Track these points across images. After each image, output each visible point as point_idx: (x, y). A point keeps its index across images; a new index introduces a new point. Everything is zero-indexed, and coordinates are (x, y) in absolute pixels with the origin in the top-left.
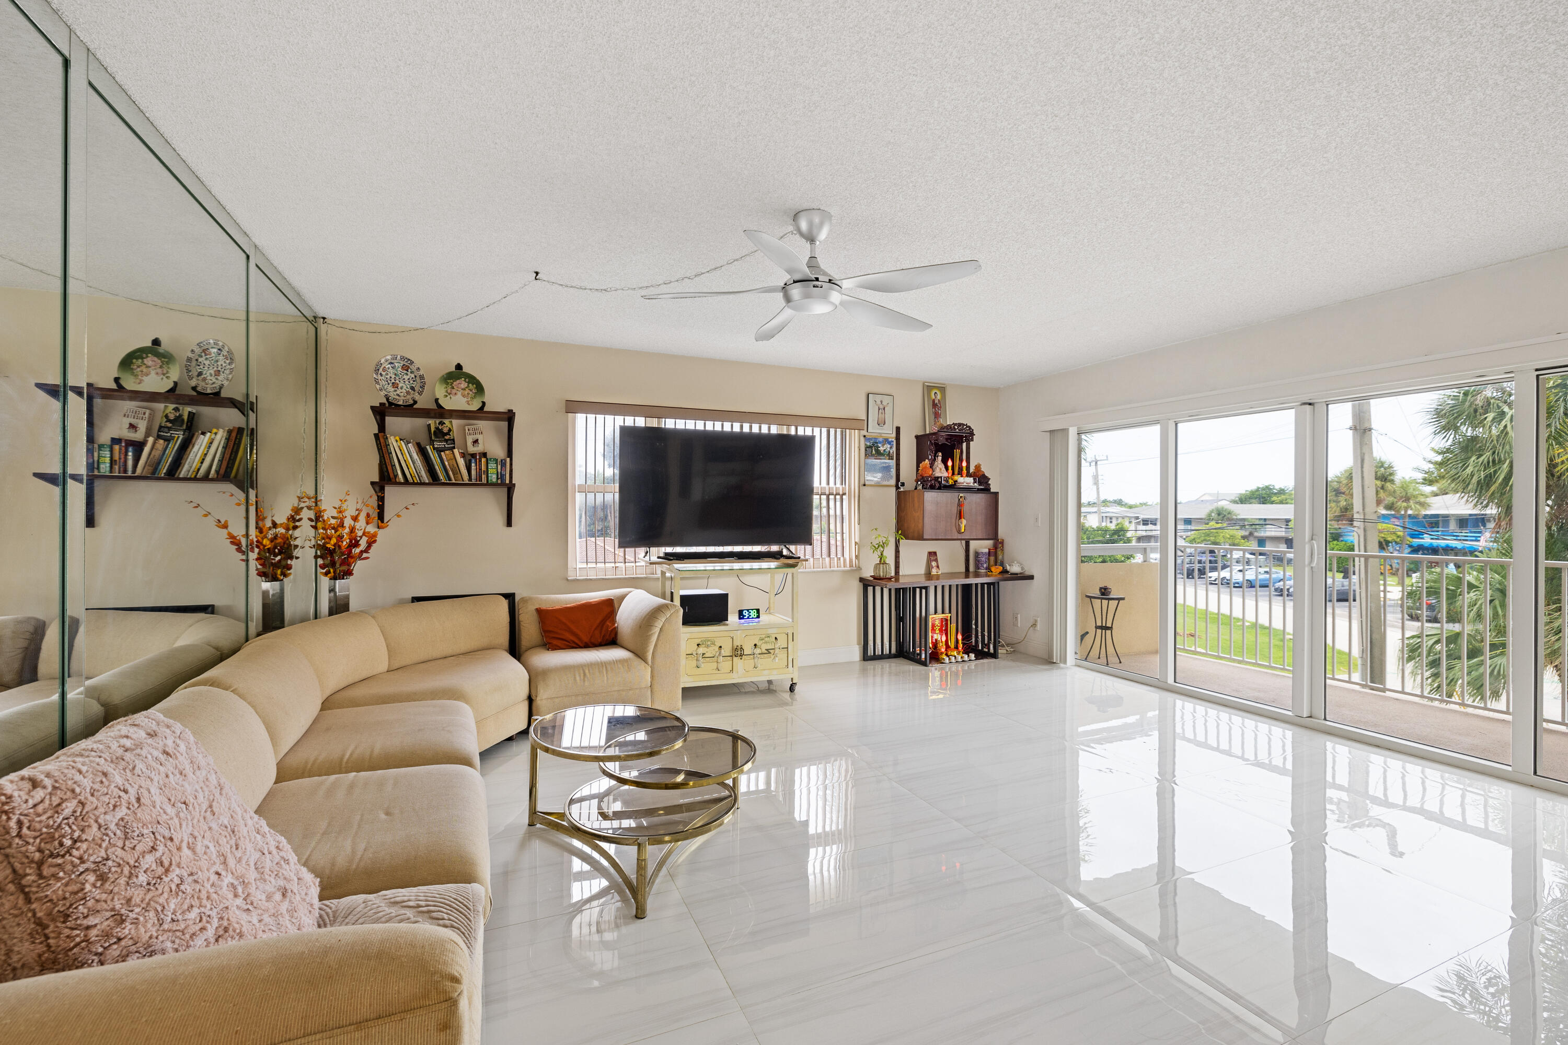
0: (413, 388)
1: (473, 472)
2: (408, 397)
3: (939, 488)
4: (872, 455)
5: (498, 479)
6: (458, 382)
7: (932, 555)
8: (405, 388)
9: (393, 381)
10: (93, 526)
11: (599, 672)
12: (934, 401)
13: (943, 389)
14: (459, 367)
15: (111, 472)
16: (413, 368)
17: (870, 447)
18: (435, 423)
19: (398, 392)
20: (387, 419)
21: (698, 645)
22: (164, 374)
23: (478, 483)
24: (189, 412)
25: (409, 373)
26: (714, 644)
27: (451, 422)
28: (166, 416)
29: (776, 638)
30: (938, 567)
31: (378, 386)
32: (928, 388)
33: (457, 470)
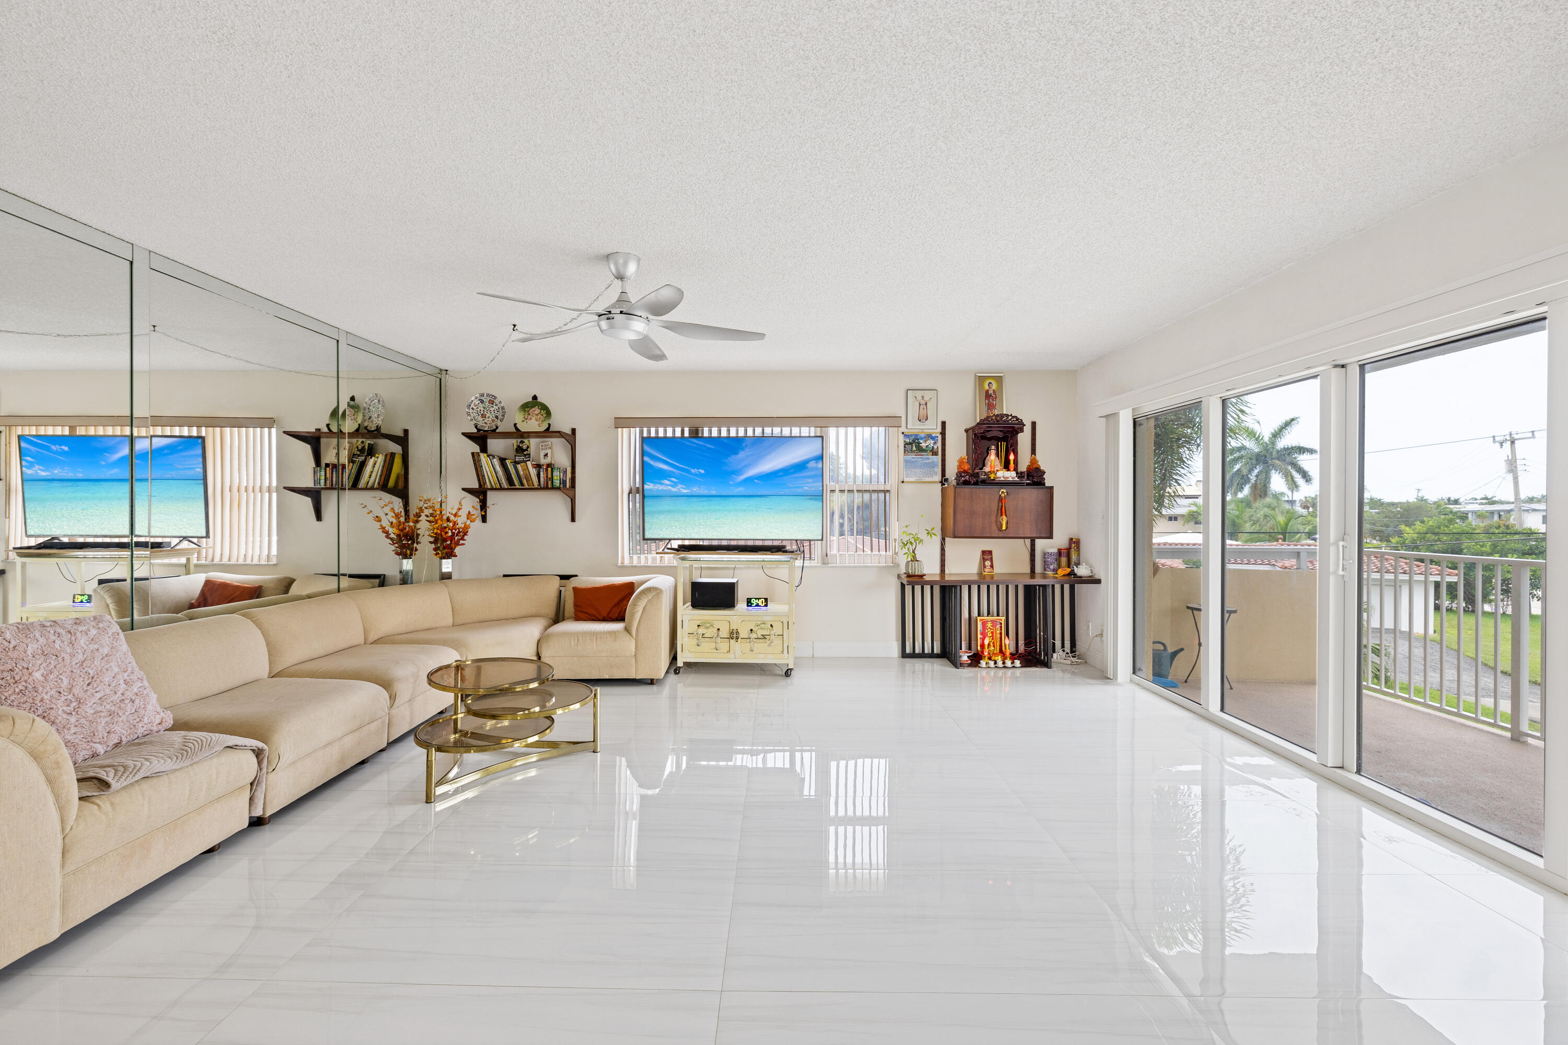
0: (497, 417)
1: (542, 479)
2: (493, 424)
3: (976, 484)
4: (912, 451)
5: (560, 484)
6: (533, 409)
7: (987, 555)
8: (491, 417)
9: (482, 413)
10: (321, 521)
11: (590, 639)
12: (987, 391)
13: (999, 380)
14: (535, 398)
15: (325, 485)
16: (497, 401)
17: (911, 444)
18: (517, 442)
19: (486, 421)
20: (489, 441)
21: (698, 626)
22: (355, 419)
23: (548, 487)
24: (369, 444)
25: (494, 406)
26: (712, 626)
27: (529, 441)
28: (357, 447)
29: (771, 625)
30: (992, 566)
31: (469, 418)
32: (981, 380)
33: (529, 478)
